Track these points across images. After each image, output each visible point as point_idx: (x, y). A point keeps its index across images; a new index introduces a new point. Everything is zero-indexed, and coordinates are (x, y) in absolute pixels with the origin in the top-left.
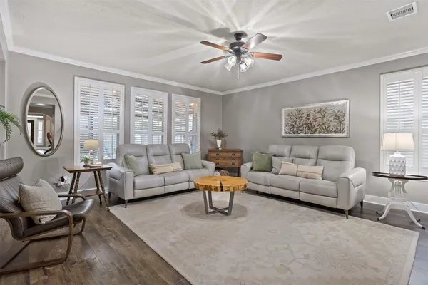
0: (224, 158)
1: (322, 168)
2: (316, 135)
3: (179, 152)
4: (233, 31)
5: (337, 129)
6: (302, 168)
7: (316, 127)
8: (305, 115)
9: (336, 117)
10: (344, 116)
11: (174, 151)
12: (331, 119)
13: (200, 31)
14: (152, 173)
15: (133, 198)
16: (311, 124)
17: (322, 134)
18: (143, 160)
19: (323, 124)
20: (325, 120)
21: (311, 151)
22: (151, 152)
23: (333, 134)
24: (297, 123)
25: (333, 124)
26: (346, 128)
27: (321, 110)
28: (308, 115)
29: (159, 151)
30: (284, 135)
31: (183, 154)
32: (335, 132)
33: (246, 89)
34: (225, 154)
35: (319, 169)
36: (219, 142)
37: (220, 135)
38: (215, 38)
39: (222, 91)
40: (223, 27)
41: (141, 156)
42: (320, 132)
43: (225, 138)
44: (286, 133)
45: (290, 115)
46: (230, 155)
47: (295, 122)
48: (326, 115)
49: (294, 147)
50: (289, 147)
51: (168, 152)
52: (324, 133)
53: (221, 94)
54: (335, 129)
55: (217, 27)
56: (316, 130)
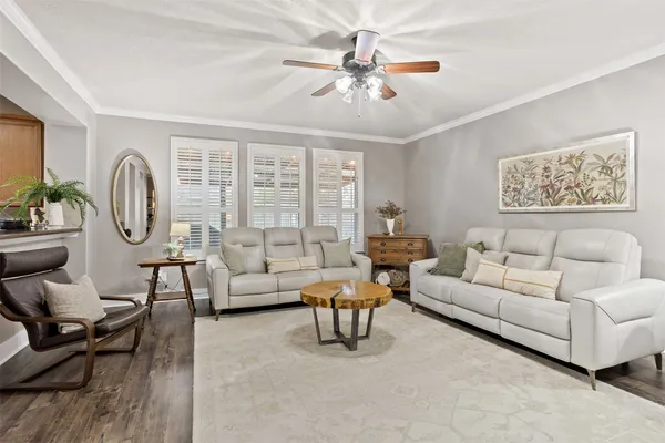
0: (395, 251)
1: (557, 275)
2: (563, 207)
3: (317, 239)
4: (345, 34)
5: (608, 194)
6: (514, 273)
7: (563, 192)
8: (539, 171)
9: (606, 169)
10: (623, 165)
11: (309, 237)
12: (595, 174)
13: (293, 44)
14: (267, 272)
15: (227, 307)
16: (552, 186)
17: (575, 207)
18: (257, 252)
19: (578, 186)
20: (581, 177)
21: (539, 240)
22: (271, 239)
23: (599, 205)
24: (526, 186)
25: (599, 184)
26: (627, 193)
27: (571, 157)
28: (546, 169)
29: (283, 237)
30: (502, 208)
31: (323, 243)
32: (604, 201)
33: (439, 129)
34: (397, 244)
35: (552, 278)
36: (390, 223)
37: (391, 211)
38: (324, 51)
39: (402, 137)
40: (324, 32)
41: (254, 245)
42: (571, 202)
43: (401, 216)
44: (506, 204)
45: (511, 172)
46: (404, 244)
47: (522, 183)
48: (583, 167)
49: (511, 232)
50: (501, 232)
51: (299, 240)
52: (579, 203)
53: (401, 142)
54: (602, 194)
55: (316, 34)
56: (562, 199)
